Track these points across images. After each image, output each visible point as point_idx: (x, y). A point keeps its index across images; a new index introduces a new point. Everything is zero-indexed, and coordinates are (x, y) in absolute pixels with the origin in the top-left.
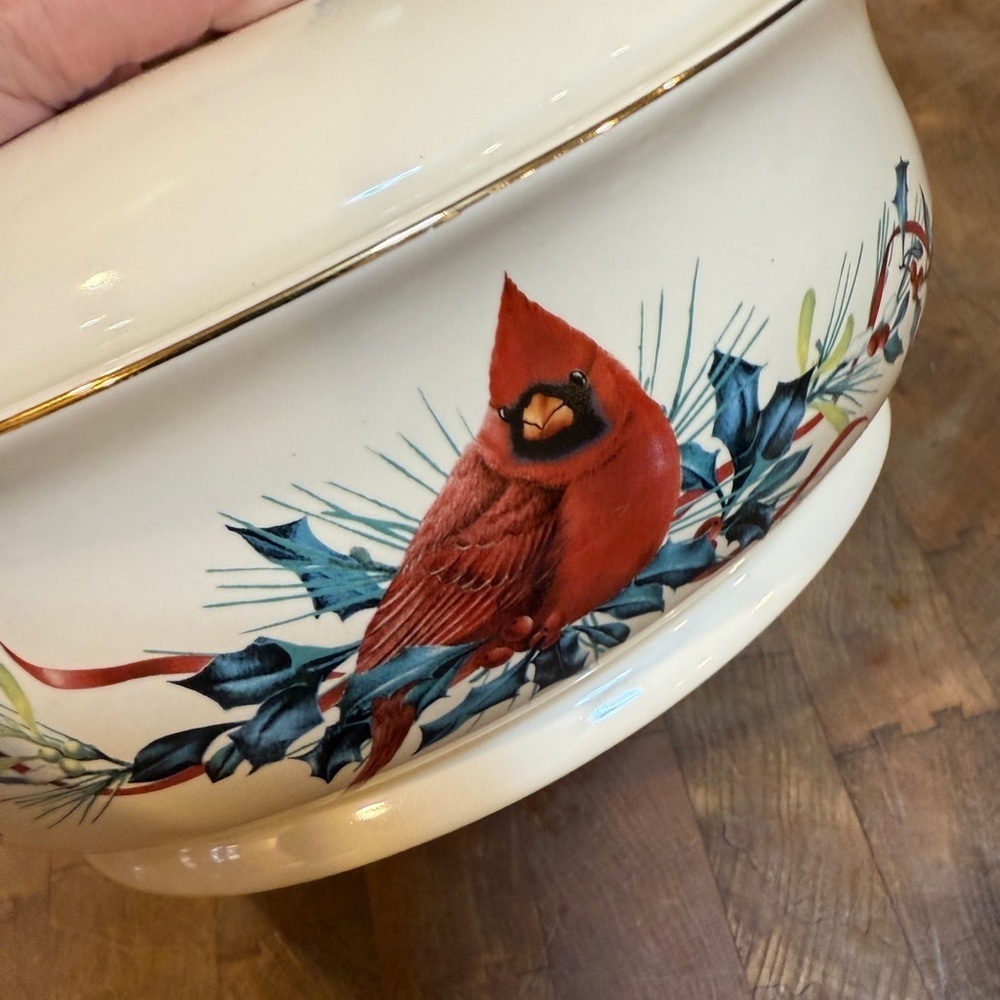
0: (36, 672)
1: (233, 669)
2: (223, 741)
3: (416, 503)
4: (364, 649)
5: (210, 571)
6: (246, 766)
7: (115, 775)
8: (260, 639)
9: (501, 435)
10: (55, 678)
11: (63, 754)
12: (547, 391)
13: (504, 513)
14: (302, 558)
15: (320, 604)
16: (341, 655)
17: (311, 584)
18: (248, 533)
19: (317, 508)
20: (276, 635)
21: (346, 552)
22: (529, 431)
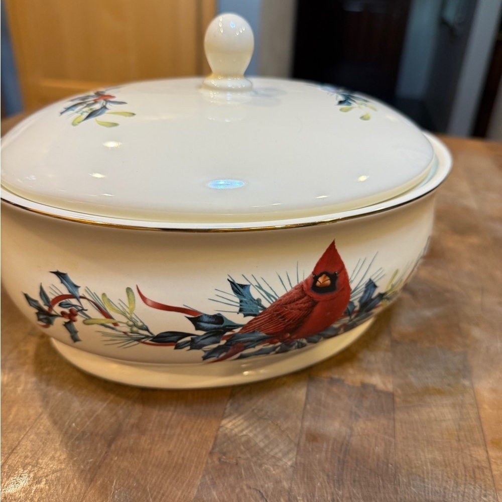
0: (144, 299)
1: (206, 319)
2: (188, 339)
3: (281, 292)
4: (244, 327)
5: (216, 290)
6: (188, 348)
7: (147, 337)
8: (219, 314)
9: (310, 282)
10: (149, 303)
11: (135, 325)
12: (327, 274)
13: (301, 303)
14: (243, 296)
15: (241, 310)
16: (237, 326)
17: (242, 304)
18: (233, 284)
19: (255, 283)
20: (224, 314)
21: (256, 298)
22: (318, 284)
